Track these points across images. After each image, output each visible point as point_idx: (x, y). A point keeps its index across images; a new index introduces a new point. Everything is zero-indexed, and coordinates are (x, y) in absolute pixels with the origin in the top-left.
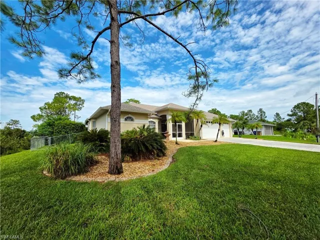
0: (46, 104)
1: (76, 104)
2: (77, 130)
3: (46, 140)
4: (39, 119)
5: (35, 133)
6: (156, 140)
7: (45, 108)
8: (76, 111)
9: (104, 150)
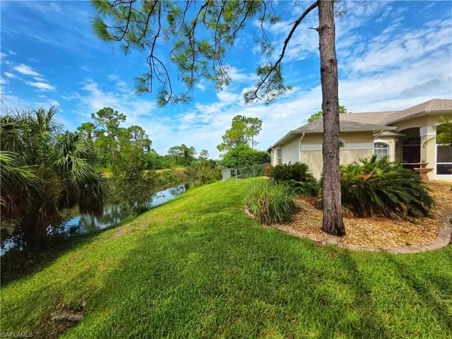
0: (227, 132)
1: (253, 127)
2: (260, 161)
3: (232, 171)
4: (223, 149)
5: (223, 163)
6: (408, 186)
7: (227, 137)
8: (254, 136)
9: (302, 192)
